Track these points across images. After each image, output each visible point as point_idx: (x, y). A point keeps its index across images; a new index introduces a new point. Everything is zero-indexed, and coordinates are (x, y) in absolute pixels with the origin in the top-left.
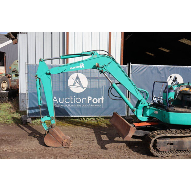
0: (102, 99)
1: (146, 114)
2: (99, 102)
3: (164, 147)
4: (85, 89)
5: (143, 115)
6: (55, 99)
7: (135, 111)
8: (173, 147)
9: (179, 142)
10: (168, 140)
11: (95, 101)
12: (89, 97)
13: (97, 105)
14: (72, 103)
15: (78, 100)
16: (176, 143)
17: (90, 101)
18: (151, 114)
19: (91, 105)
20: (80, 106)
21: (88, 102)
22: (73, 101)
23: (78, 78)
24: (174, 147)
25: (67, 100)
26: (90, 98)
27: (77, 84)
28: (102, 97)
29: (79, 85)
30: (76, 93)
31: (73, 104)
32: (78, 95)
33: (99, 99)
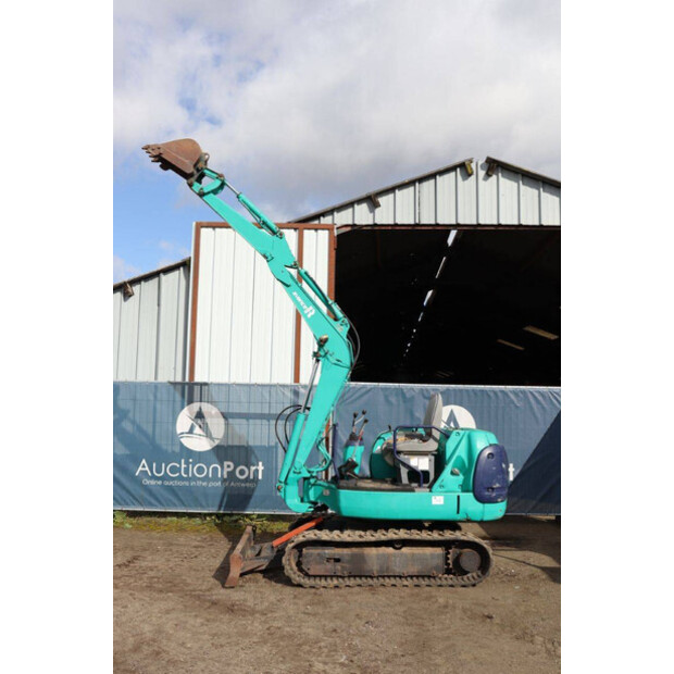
0: (261, 467)
1: (308, 497)
2: (252, 477)
3: (318, 567)
4: (217, 442)
5: (302, 501)
6: (144, 466)
7: (282, 490)
8: (339, 567)
9: (353, 556)
10: (329, 551)
11: (242, 472)
12: (226, 463)
13: (248, 485)
14: (185, 476)
15: (200, 470)
16: (347, 558)
17: (228, 472)
18: (319, 498)
19: (232, 484)
20: (205, 484)
21: (225, 476)
22: (187, 471)
23: (200, 415)
24: (343, 567)
25: (174, 470)
26: (229, 466)
27: (197, 430)
28: (260, 463)
29: (202, 433)
30: (196, 452)
31: (188, 479)
32: (199, 457)
33: (253, 468)
